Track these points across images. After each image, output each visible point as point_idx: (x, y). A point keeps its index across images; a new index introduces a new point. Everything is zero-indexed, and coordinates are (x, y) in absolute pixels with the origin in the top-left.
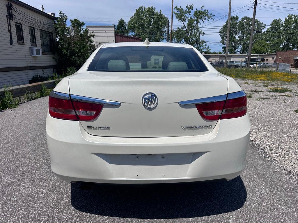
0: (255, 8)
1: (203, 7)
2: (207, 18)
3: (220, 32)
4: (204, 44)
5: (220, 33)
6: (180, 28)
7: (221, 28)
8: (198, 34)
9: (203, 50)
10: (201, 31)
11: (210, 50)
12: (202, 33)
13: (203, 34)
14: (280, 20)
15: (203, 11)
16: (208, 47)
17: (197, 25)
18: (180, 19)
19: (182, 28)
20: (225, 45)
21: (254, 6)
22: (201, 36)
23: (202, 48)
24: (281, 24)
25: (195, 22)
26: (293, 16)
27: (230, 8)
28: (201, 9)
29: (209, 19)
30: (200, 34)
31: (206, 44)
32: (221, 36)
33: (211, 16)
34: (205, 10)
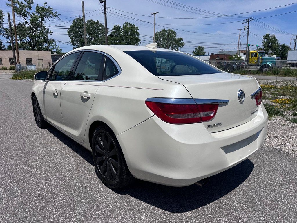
0: (105, 14)
1: (46, 3)
2: (52, 17)
3: (68, 32)
4: (54, 44)
5: (68, 34)
6: (22, 24)
7: (69, 29)
8: (45, 33)
9: (53, 50)
10: (48, 30)
11: (61, 50)
12: (49, 32)
13: (51, 33)
14: (119, 26)
15: (47, 8)
16: (59, 47)
17: (42, 22)
18: (19, 14)
19: (24, 24)
20: (75, 45)
21: (104, 11)
22: (49, 35)
23: (51, 47)
24: (120, 30)
25: (40, 19)
26: (128, 24)
27: (83, 10)
28: (44, 5)
29: (55, 17)
30: (47, 32)
31: (55, 44)
32: (70, 36)
33: (57, 14)
34: (49, 7)
